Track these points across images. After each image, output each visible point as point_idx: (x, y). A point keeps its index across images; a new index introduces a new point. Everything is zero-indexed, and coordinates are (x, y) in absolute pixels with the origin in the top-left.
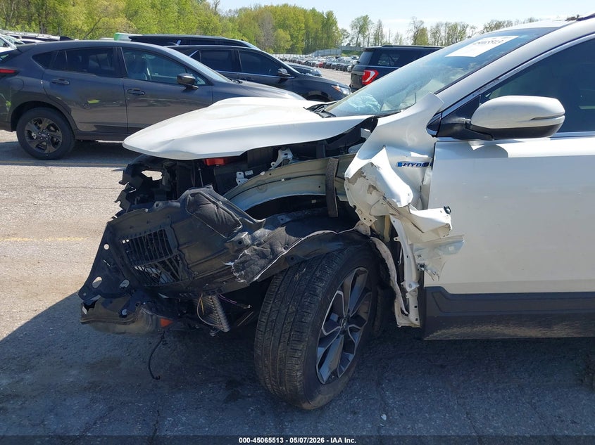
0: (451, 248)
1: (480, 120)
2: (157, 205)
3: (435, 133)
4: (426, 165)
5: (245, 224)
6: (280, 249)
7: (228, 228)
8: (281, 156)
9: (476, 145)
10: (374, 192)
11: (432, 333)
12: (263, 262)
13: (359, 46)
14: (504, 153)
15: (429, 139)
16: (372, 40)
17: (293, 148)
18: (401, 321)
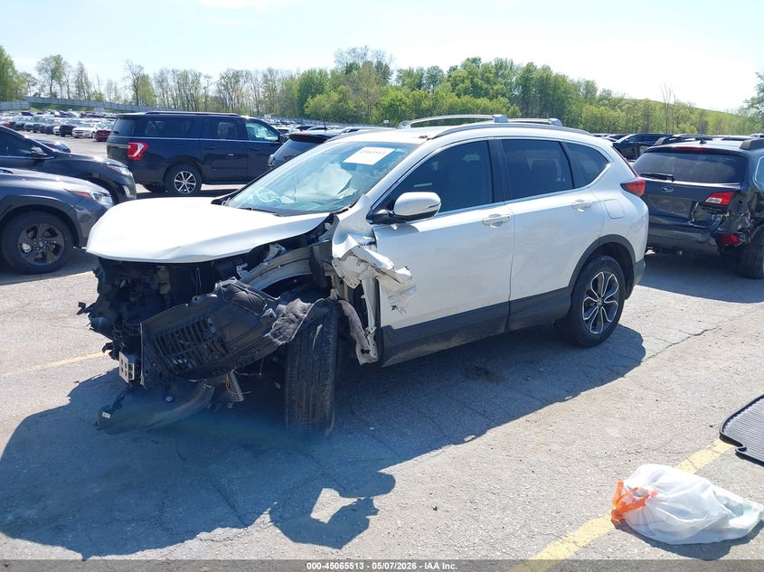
0: (411, 291)
1: (399, 211)
2: (196, 299)
3: (371, 221)
4: (370, 244)
5: (269, 303)
6: (301, 315)
7: (257, 307)
8: (274, 250)
9: (395, 227)
10: (362, 264)
11: (387, 360)
12: (292, 326)
13: (55, 96)
14: (415, 230)
15: (368, 226)
16: (73, 89)
17: (281, 242)
18: (362, 360)
